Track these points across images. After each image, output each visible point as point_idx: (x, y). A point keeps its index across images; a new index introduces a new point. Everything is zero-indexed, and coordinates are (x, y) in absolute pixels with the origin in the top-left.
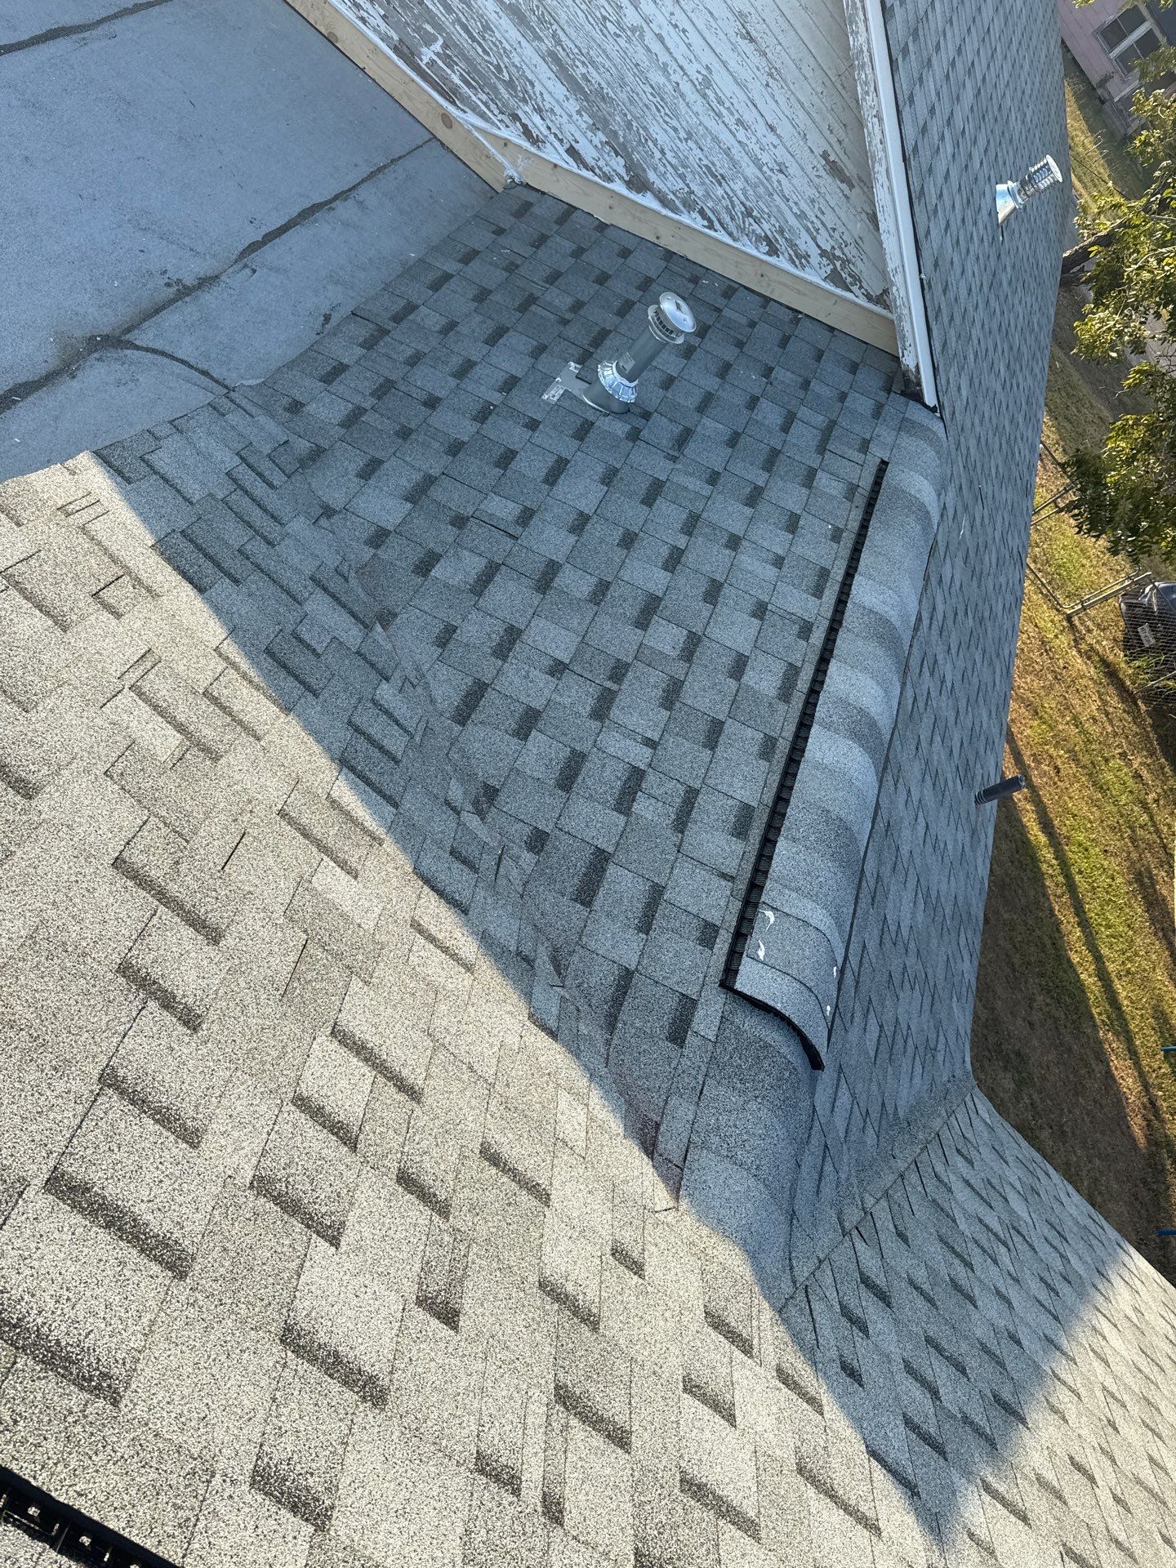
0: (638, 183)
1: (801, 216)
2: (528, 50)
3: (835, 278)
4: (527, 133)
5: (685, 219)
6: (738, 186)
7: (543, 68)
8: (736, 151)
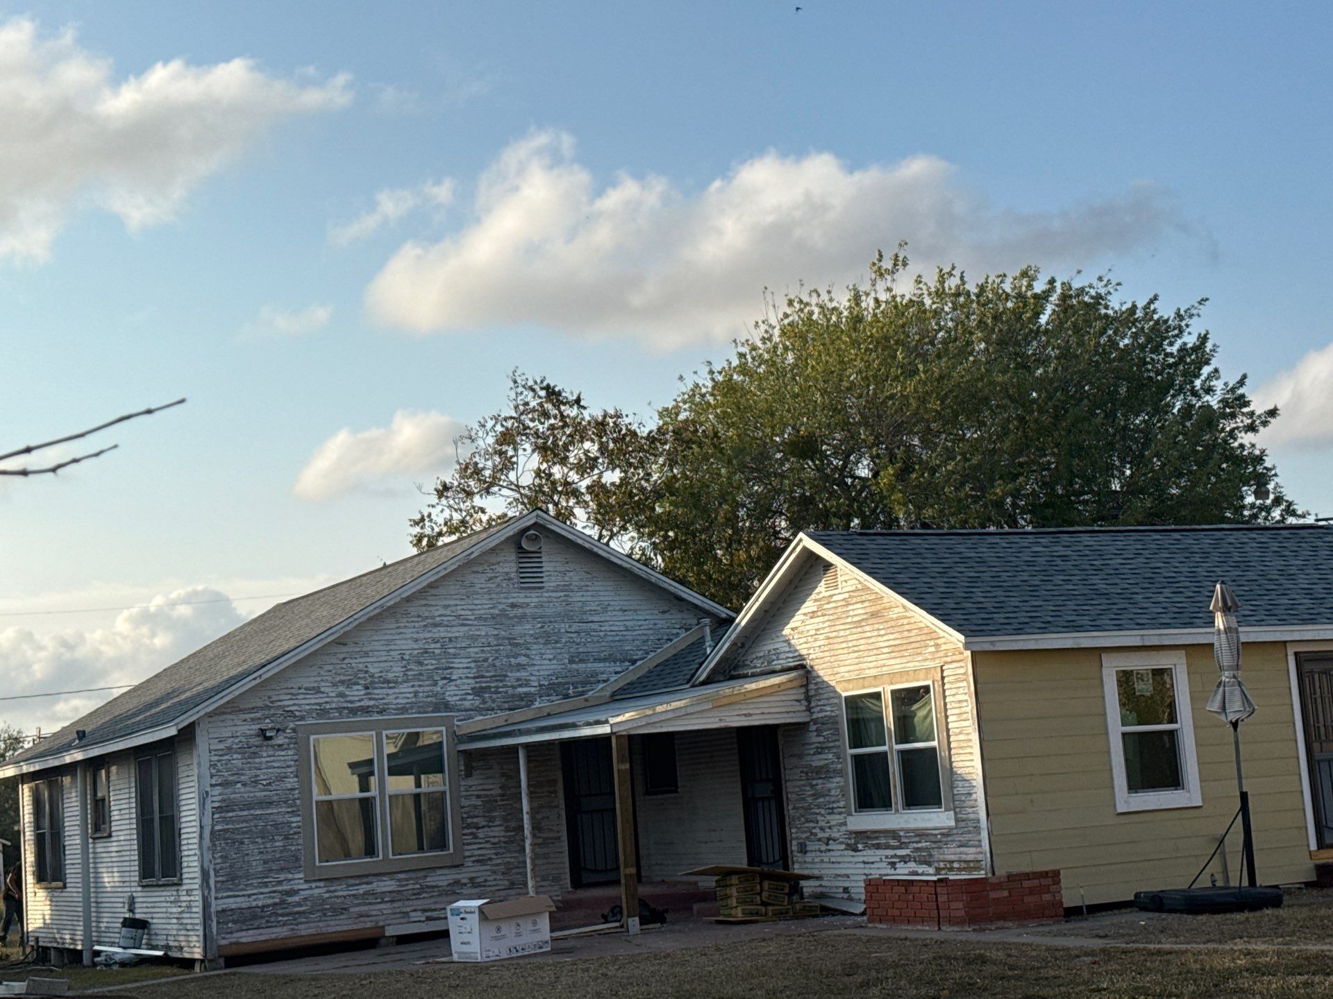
0: (634, 662)
1: (668, 628)
2: (589, 665)
3: (687, 630)
4: (604, 681)
5: (649, 657)
6: (652, 637)
7: (596, 665)
8: (645, 632)
